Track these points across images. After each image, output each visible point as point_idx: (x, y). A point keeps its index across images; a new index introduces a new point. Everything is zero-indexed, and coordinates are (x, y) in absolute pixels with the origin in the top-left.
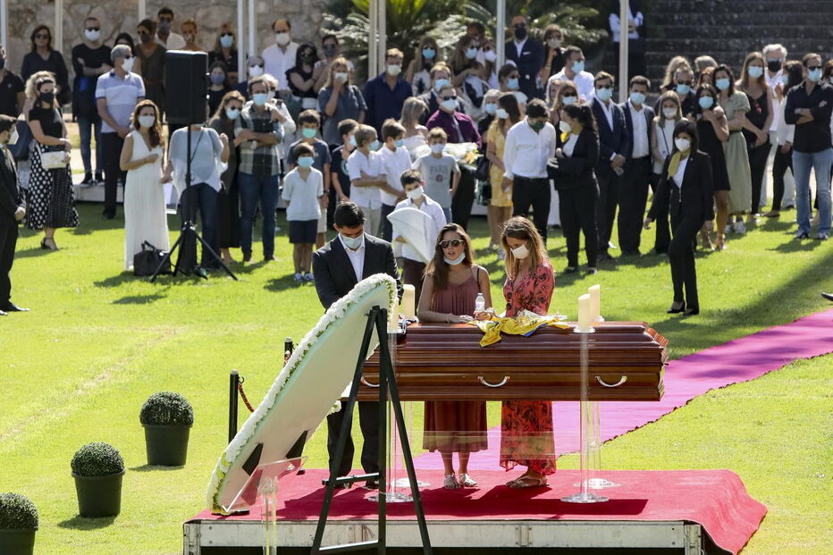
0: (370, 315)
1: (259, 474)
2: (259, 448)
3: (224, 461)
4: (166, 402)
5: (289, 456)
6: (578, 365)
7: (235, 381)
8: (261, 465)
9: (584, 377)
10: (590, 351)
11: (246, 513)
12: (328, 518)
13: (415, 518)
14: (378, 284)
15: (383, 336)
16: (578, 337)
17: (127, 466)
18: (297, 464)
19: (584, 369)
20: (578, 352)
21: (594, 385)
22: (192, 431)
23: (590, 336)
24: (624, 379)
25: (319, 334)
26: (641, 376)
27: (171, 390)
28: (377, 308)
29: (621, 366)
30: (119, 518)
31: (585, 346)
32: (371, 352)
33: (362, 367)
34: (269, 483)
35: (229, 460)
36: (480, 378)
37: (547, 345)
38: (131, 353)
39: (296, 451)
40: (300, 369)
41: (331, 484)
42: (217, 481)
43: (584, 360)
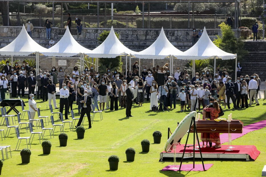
0: (192, 118)
1: (173, 145)
2: (173, 140)
3: (167, 143)
4: (157, 132)
5: (178, 142)
6: (228, 127)
7: (169, 129)
8: (173, 144)
9: (229, 129)
10: (230, 125)
11: (171, 152)
12: (185, 153)
13: (200, 153)
14: (194, 113)
15: (194, 122)
16: (228, 122)
17: (150, 143)
18: (179, 143)
19: (229, 128)
20: (228, 125)
21: (231, 130)
22: (162, 137)
23: (230, 122)
24: (236, 130)
25: (184, 121)
26: (239, 129)
27: (158, 130)
28: (193, 117)
29: (235, 127)
30: (149, 152)
31: (229, 124)
32: (192, 125)
33: (191, 127)
34: (175, 146)
35: (168, 142)
36: (211, 129)
37: (223, 123)
38: (151, 124)
39: (179, 141)
40: (180, 127)
41: (185, 147)
42: (166, 146)
43: (229, 126)
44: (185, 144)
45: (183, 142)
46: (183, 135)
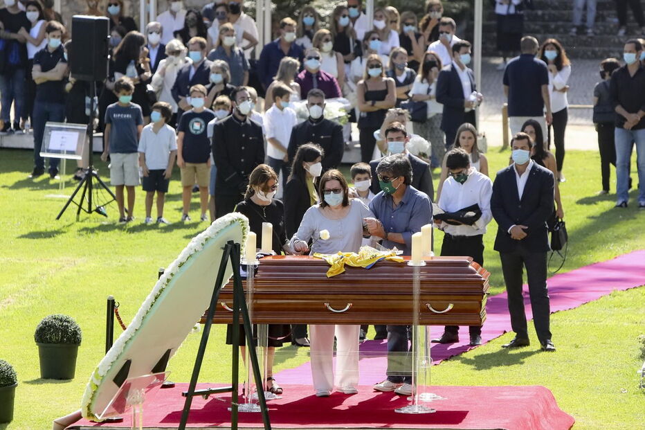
0: (225, 248)
1: (127, 388)
2: (128, 363)
3: (96, 375)
4: (58, 323)
5: (154, 371)
6: (411, 294)
7: (111, 305)
8: (129, 379)
9: (416, 304)
10: (422, 282)
11: (120, 421)
12: (187, 425)
13: (262, 425)
14: (232, 222)
15: (236, 265)
16: (411, 270)
17: (19, 379)
18: (162, 378)
19: (416, 297)
20: (411, 282)
21: (425, 311)
22: (80, 349)
23: (422, 269)
24: (450, 307)
25: (181, 265)
26: (467, 304)
27: (63, 314)
28: (230, 242)
29: (449, 295)
30: (12, 424)
31: (417, 277)
32: (226, 281)
33: (218, 294)
34: (136, 395)
35: (102, 373)
36: (326, 304)
37: (384, 276)
38: (34, 281)
39: (160, 366)
40: (164, 295)
41: (189, 395)
42: (91, 392)
43: (417, 289)
44: (188, 381)
45: (179, 371)
46: (181, 336)
